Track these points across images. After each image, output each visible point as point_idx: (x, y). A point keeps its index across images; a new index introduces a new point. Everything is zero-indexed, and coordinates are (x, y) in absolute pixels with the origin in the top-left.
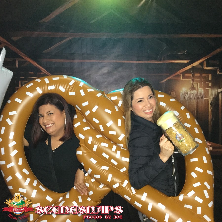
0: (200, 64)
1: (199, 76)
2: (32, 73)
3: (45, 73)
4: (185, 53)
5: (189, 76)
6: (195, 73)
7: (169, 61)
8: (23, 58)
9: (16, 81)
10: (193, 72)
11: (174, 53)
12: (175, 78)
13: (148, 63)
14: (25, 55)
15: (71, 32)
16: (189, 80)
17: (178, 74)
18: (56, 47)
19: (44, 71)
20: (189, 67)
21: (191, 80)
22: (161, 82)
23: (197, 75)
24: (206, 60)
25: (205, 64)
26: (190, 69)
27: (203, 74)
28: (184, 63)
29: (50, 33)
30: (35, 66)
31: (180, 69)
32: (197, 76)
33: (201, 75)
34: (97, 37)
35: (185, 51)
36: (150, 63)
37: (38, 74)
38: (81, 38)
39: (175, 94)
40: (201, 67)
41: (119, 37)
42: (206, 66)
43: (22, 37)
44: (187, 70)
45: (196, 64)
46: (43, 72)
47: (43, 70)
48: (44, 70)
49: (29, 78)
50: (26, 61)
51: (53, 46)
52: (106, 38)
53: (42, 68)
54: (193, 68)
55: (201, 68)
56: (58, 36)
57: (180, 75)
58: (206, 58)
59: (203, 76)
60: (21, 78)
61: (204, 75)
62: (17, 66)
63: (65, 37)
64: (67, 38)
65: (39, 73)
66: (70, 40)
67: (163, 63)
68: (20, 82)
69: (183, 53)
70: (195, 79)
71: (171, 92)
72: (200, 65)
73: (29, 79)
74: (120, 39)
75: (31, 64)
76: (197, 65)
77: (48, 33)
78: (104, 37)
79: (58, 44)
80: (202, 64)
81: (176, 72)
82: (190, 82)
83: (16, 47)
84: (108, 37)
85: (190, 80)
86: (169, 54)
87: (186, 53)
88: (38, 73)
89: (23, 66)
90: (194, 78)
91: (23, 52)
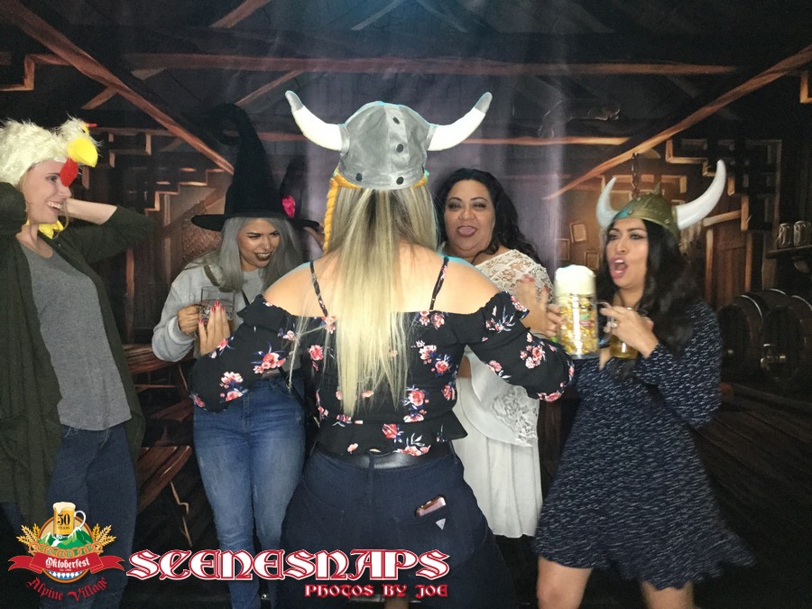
0: (655, 148)
1: (652, 181)
2: (191, 170)
3: (226, 171)
4: (613, 117)
5: (626, 181)
6: (642, 174)
7: (569, 138)
8: (166, 129)
9: (146, 193)
10: (635, 171)
11: (585, 118)
12: (586, 187)
13: (512, 146)
14: (171, 119)
15: (298, 58)
16: (625, 192)
17: (595, 175)
18: (255, 97)
19: (222, 163)
20: (627, 156)
21: (631, 193)
22: (545, 198)
23: (647, 178)
24: (672, 137)
25: (669, 147)
26: (628, 162)
27: (663, 176)
28: (609, 146)
29: (240, 58)
30: (199, 150)
31: (600, 161)
32: (647, 180)
33: (658, 178)
34: (371, 70)
35: (614, 112)
36: (518, 146)
37: (209, 173)
38: (325, 73)
39: (584, 232)
40: (659, 156)
41: (431, 71)
42: (672, 153)
43: (162, 69)
44: (620, 165)
45: (643, 148)
46: (219, 167)
47: (220, 161)
48: (224, 160)
49: (183, 183)
50: (174, 138)
51: (249, 96)
52: (397, 74)
53: (219, 157)
54: (636, 158)
55: (657, 160)
56: (263, 68)
57: (601, 179)
58: (674, 130)
59: (663, 181)
60: (161, 185)
61: (666, 178)
62: (149, 150)
63: (281, 70)
64: (286, 72)
65: (211, 171)
66: (295, 79)
67: (552, 146)
68: (157, 194)
69: (609, 118)
70: (641, 190)
71: (575, 226)
72: (654, 151)
73: (182, 186)
74: (433, 75)
75: (187, 144)
76: (649, 152)
77: (233, 57)
78: (390, 72)
79: (262, 88)
80: (660, 148)
81: (588, 171)
82: (628, 198)
83: (146, 98)
84: (403, 70)
85: (628, 194)
86: (571, 118)
87: (617, 118)
88: (207, 171)
89: (164, 150)
90: (638, 188)
91: (166, 113)
